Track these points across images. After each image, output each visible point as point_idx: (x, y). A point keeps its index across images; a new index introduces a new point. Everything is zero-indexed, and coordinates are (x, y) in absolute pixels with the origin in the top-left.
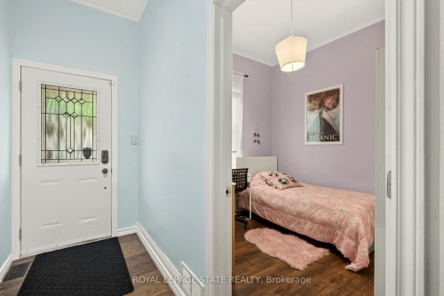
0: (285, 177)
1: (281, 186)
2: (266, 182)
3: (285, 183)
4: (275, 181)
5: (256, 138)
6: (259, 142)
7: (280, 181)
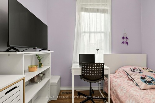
0: (151, 75)
1: (143, 85)
2: (127, 75)
3: (149, 82)
4: (137, 77)
5: (125, 40)
6: (127, 43)
7: (143, 78)
